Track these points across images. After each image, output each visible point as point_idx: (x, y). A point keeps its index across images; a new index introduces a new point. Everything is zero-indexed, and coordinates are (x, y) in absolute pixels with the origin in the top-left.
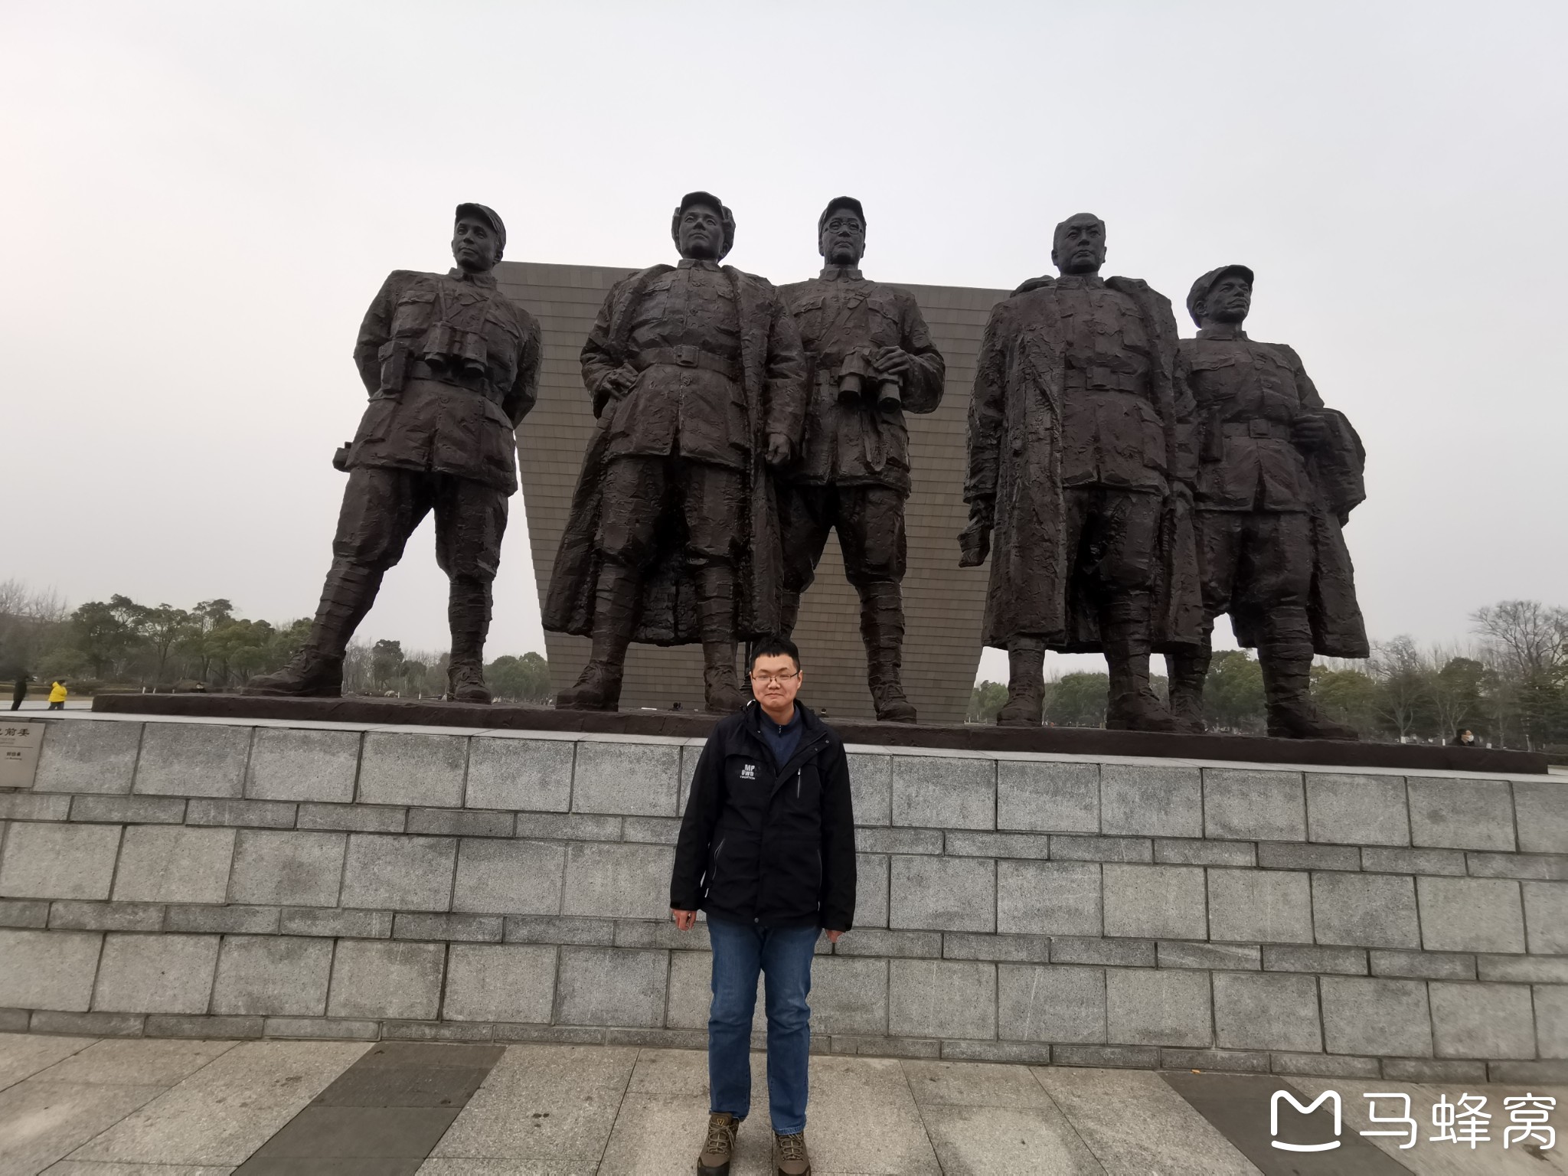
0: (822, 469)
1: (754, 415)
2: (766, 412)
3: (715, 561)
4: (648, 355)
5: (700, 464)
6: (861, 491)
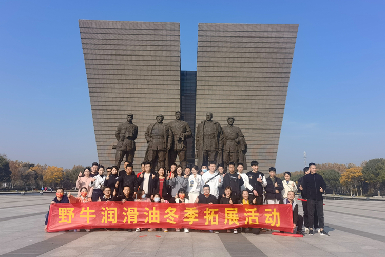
1: (166, 144)
2: (167, 143)
4: (154, 137)
5: (160, 150)
6: (180, 151)
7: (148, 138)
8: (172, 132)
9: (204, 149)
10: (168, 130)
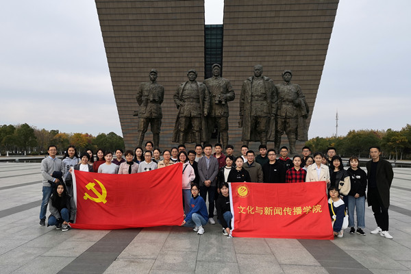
0: (213, 114)
2: (204, 108)
3: (197, 131)
4: (186, 100)
5: (194, 117)
6: (220, 118)
7: (178, 102)
8: (210, 93)
9: (252, 114)
10: (204, 90)
